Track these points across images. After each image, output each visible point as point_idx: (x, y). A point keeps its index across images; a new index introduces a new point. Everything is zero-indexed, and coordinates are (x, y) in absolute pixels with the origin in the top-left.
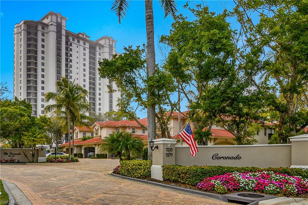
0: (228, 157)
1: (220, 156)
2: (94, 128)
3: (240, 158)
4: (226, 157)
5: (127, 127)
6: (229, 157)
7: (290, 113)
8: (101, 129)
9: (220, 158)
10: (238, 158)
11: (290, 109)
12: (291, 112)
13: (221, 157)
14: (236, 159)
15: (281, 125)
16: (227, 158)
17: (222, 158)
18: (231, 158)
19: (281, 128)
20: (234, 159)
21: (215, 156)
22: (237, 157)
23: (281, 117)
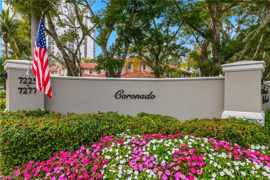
0: (137, 95)
1: (126, 93)
2: (58, 69)
3: (154, 96)
4: (134, 96)
5: (85, 68)
6: (139, 95)
7: (215, 38)
8: (63, 70)
9: (126, 97)
10: (151, 96)
11: (216, 31)
12: (217, 36)
13: (128, 95)
14: (148, 98)
15: (203, 56)
16: (136, 97)
17: (129, 97)
18: (142, 97)
19: (203, 60)
20: (145, 98)
21: (119, 93)
22: (149, 96)
23: (204, 46)
